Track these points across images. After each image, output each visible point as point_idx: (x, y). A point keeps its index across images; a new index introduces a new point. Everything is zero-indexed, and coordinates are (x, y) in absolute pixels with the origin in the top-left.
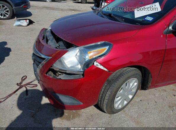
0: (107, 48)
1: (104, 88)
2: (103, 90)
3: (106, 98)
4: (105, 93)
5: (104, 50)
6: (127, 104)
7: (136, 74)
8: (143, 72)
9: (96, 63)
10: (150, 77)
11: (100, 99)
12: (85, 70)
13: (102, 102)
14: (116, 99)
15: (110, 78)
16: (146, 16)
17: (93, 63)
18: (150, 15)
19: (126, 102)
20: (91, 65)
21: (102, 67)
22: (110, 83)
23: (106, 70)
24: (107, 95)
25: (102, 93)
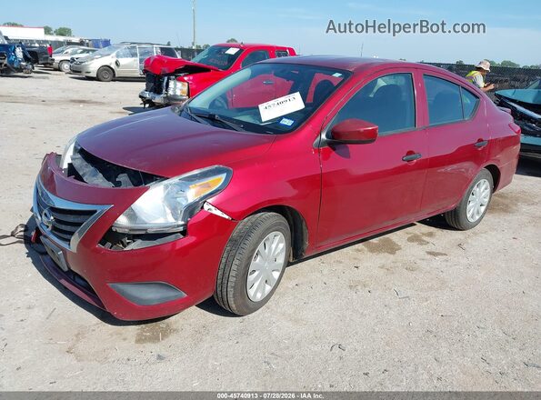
0: (223, 176)
1: (225, 255)
2: (224, 261)
3: (233, 273)
4: (229, 264)
5: (220, 179)
6: (272, 292)
7: (280, 224)
8: (292, 222)
9: (206, 207)
10: (304, 227)
11: (219, 282)
12: (188, 222)
13: (225, 286)
14: (251, 278)
15: (234, 234)
16: (281, 118)
17: (202, 208)
18: (287, 116)
19: (268, 288)
20: (197, 211)
21: (218, 213)
22: (237, 243)
23: (227, 217)
24: (234, 267)
25: (222, 266)
